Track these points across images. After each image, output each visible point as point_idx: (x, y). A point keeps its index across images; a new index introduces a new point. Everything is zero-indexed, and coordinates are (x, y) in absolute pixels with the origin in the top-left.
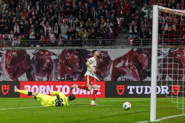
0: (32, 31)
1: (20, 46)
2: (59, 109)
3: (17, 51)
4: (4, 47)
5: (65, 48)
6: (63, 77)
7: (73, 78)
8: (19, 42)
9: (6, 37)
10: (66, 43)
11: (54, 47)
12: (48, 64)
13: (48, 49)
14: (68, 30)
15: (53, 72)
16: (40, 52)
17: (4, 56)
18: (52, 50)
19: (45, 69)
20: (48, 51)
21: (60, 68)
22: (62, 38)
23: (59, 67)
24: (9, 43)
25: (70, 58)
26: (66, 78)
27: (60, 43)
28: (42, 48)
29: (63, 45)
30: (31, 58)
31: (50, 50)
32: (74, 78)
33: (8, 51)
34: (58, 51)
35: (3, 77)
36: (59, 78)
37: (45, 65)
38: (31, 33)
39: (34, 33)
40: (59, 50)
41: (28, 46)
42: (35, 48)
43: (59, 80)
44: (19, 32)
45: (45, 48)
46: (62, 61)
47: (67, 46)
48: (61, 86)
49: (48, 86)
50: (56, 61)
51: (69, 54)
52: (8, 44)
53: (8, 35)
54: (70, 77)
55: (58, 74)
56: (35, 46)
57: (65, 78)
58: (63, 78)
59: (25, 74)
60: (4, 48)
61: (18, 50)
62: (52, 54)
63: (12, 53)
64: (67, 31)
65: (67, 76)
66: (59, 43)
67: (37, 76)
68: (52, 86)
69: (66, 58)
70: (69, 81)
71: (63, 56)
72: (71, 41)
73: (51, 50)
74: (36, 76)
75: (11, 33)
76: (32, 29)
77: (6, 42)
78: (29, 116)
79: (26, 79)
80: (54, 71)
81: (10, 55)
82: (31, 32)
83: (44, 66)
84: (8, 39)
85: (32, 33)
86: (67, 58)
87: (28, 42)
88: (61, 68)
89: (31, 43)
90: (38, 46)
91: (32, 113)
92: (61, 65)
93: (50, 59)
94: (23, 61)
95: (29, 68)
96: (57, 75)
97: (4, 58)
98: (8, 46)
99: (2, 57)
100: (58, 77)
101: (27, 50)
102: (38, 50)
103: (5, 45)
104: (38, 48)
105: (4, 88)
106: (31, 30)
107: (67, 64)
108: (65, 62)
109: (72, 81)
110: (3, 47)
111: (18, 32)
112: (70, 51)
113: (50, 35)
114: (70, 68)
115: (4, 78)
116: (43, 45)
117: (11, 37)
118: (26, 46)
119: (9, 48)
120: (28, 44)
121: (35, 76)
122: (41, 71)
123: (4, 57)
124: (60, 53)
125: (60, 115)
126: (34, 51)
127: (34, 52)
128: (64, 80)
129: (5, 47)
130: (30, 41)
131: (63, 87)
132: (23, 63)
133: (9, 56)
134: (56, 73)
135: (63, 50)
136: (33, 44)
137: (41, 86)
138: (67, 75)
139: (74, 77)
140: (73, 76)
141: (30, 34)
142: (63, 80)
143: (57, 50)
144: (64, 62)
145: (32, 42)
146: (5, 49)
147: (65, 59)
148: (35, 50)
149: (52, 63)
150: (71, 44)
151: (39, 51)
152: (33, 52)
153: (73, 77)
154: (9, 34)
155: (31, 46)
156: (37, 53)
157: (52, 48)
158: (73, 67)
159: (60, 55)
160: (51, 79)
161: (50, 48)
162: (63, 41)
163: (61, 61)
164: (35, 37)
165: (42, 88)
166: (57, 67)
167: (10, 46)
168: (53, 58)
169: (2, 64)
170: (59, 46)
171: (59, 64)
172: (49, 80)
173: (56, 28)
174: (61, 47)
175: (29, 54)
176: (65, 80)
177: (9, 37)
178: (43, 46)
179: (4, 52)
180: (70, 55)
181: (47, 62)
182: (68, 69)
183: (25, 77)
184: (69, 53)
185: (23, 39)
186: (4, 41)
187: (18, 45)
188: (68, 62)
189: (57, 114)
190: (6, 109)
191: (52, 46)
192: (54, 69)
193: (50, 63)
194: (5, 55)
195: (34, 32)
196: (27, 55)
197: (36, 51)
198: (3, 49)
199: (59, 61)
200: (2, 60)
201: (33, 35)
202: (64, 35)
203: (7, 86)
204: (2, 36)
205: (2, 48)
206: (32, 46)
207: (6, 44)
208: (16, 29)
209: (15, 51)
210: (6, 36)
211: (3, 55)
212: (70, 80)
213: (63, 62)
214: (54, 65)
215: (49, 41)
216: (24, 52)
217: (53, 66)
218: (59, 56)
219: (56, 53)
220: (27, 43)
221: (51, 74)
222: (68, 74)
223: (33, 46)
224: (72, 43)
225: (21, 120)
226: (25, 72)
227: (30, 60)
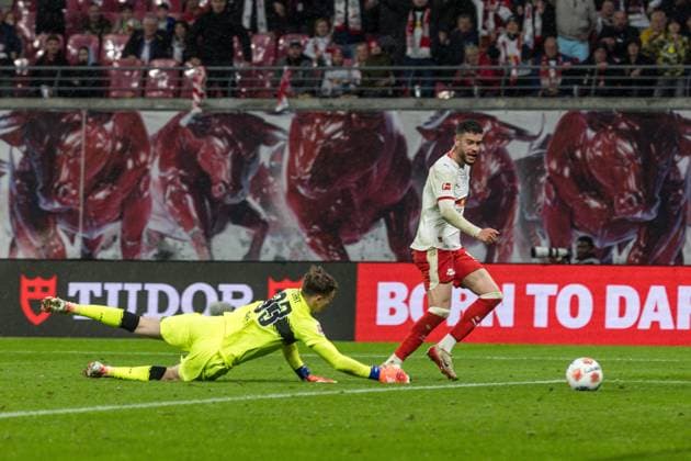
0: (418, 23)
1: (361, 94)
2: (539, 400)
3: (347, 118)
4: (285, 99)
5: (572, 103)
6: (563, 247)
7: (609, 249)
8: (357, 75)
9: (291, 52)
10: (579, 82)
11: (521, 101)
12: (493, 181)
13: (494, 108)
14: (589, 20)
15: (516, 220)
16: (456, 122)
17: (283, 139)
18: (511, 113)
20: (493, 119)
21: (549, 202)
22: (557, 56)
23: (542, 198)
24: (307, 79)
25: (599, 153)
26: (574, 252)
27: (551, 79)
28: (463, 103)
29: (564, 93)
30: (412, 153)
31: (501, 116)
32: (615, 252)
33: (303, 118)
34: (541, 120)
35: (276, 240)
36: (543, 249)
38: (412, 32)
39: (427, 34)
40: (548, 113)
41: (396, 94)
42: (430, 102)
43: (542, 257)
44: (358, 27)
45: (479, 105)
46: (561, 165)
47: (584, 94)
48: (551, 289)
50: (532, 164)
51: (591, 134)
52: (301, 84)
53: (302, 42)
54: (597, 244)
55: (538, 230)
56: (433, 94)
57: (570, 249)
58: (563, 251)
59: (381, 230)
60: (284, 103)
61: (350, 113)
62: (512, 132)
63: (322, 128)
64: (584, 24)
65: (582, 239)
66: (545, 82)
68: (509, 287)
69: (578, 154)
70: (591, 264)
71: (563, 142)
72: (603, 72)
73: (507, 113)
75: (319, 29)
76: (419, 14)
77: (296, 71)
78: (397, 430)
79: (387, 249)
80: (522, 214)
81: (310, 133)
82: (414, 25)
84: (303, 58)
85: (419, 32)
86: (583, 154)
87: (398, 73)
88: (554, 202)
89: (410, 79)
90: (444, 95)
91: (412, 418)
92: (551, 187)
93: (501, 155)
94: (374, 167)
95: (400, 197)
96: (535, 234)
97: (281, 150)
98: (303, 94)
99: (275, 148)
100: (539, 245)
101: (394, 114)
102: (448, 113)
103: (289, 89)
104: (444, 106)
106: (411, 18)
107: (584, 181)
108: (571, 173)
109: (602, 264)
110: (277, 96)
111: (355, 23)
112: (601, 121)
113: (504, 44)
114: (594, 204)
115: (279, 246)
116: (472, 91)
117: (316, 48)
118: (390, 93)
119: (308, 103)
120: (398, 83)
123: (281, 143)
124: (550, 129)
125: (546, 428)
126: (424, 117)
127: (427, 124)
128: (568, 257)
129: (289, 96)
130: (410, 71)
131: (561, 293)
132: (375, 171)
133: (307, 139)
134: (527, 226)
135: (564, 113)
136: (422, 84)
138: (582, 234)
139: (615, 243)
140: (610, 238)
141: (409, 39)
142: (559, 259)
143: (539, 114)
144: (567, 172)
145: (419, 73)
146: (289, 109)
147: (573, 158)
148: (432, 113)
149: (512, 179)
150: (602, 83)
151: (452, 116)
152: (421, 124)
153: (607, 244)
154: (311, 36)
155: (413, 94)
156: (439, 127)
157: (510, 105)
158: (611, 198)
159: (548, 136)
160: (506, 253)
161: (501, 102)
162: (563, 72)
163: (554, 165)
164: (432, 53)
165: (460, 297)
166: (533, 195)
167: (313, 94)
168: (518, 150)
169: (271, 179)
170: (544, 96)
171: (543, 179)
172: (495, 260)
173: (535, 9)
174: (557, 102)
175: (402, 132)
176: (573, 261)
177: (309, 52)
178: (469, 94)
179: (285, 122)
180: (597, 138)
181: (489, 171)
182: (587, 206)
183: (379, 242)
184: (593, 129)
185: (372, 59)
186: (286, 68)
187: (352, 87)
188: (591, 175)
189: (528, 424)
190: (289, 395)
191: (510, 94)
192: (522, 206)
193: (504, 178)
194: (286, 137)
195: (426, 26)
197: (434, 119)
198: (278, 109)
199: (546, 167)
200: (272, 159)
201: (424, 43)
202: (571, 44)
204: (277, 44)
205: (277, 104)
206: (418, 94)
207: (294, 84)
208: (343, 11)
209: (334, 118)
210: (292, 45)
211: (279, 134)
212: (596, 261)
213: (562, 171)
214: (519, 187)
215: (500, 73)
216: (379, 121)
217: (514, 191)
218: (543, 146)
219: (533, 130)
220: (393, 79)
222: (587, 230)
223: (424, 95)
224: (607, 82)
225: (359, 451)
226: (382, 220)
227: (408, 161)
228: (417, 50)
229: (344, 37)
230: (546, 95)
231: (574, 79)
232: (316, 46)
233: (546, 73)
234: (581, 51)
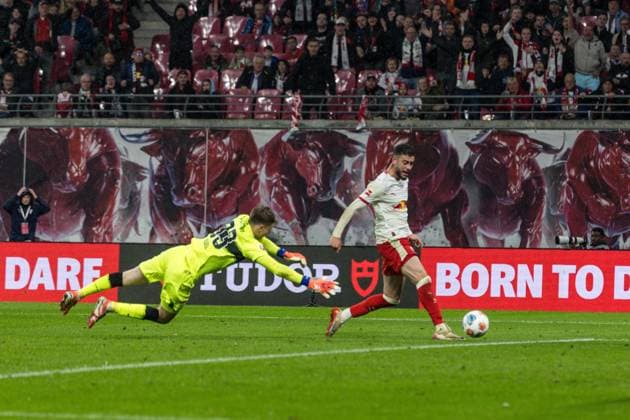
0: (467, 61)
1: (422, 117)
2: (563, 354)
3: (411, 136)
4: (363, 120)
5: (586, 125)
6: (581, 236)
7: (617, 237)
8: (418, 101)
9: (368, 83)
10: (592, 108)
11: (547, 123)
12: (526, 184)
13: (527, 128)
14: (600, 60)
15: (544, 215)
16: (496, 139)
17: (362, 152)
18: (539, 131)
19: (513, 203)
20: (525, 136)
21: (569, 201)
22: (574, 88)
23: (564, 198)
24: (381, 105)
25: (609, 163)
26: (589, 240)
28: (502, 124)
29: (581, 116)
30: (462, 163)
31: (531, 134)
32: (621, 240)
33: (377, 135)
34: (562, 138)
35: (356, 229)
36: (565, 238)
37: (512, 189)
38: (462, 68)
39: (472, 70)
40: (567, 132)
41: (450, 117)
42: (475, 123)
43: (565, 244)
44: (421, 65)
45: (513, 125)
46: (578, 173)
47: (597, 117)
48: (572, 268)
49: (523, 268)
50: (556, 172)
51: (601, 148)
52: (376, 109)
53: (377, 76)
54: (607, 234)
55: (561, 223)
56: (478, 117)
57: (586, 238)
58: (580, 239)
60: (363, 124)
61: (414, 131)
62: (540, 146)
63: (392, 143)
64: (596, 62)
65: (595, 230)
66: (565, 108)
67: (484, 229)
68: (539, 269)
69: (592, 164)
70: (603, 249)
71: (579, 154)
72: (609, 100)
73: (535, 132)
74: (479, 230)
75: (389, 66)
76: (467, 55)
77: (372, 99)
78: (453, 377)
80: (548, 209)
81: (383, 147)
82: (463, 64)
83: (508, 192)
84: (377, 88)
85: (466, 69)
86: (596, 164)
87: (450, 101)
88: (573, 201)
90: (487, 117)
91: (463, 368)
92: (571, 189)
93: (532, 165)
94: (433, 173)
95: (453, 197)
96: (558, 226)
97: (361, 159)
98: (378, 116)
100: (562, 234)
101: (448, 132)
102: (490, 131)
103: (366, 112)
104: (488, 126)
105: (360, 270)
106: (460, 58)
107: (595, 184)
108: (587, 178)
109: (611, 249)
110: (357, 118)
111: (418, 62)
112: (608, 138)
113: (533, 79)
114: (604, 202)
115: (359, 234)
116: (509, 114)
117: (387, 80)
118: (445, 115)
119: (380, 123)
120: (451, 109)
121: (475, 228)
122: (500, 212)
123: (361, 154)
124: (570, 144)
125: (568, 376)
126: (472, 135)
127: (473, 140)
128: (584, 244)
129: (366, 118)
130: (460, 99)
131: (579, 272)
132: (434, 177)
133: (381, 152)
134: (552, 219)
135: (580, 132)
136: (470, 109)
137: (497, 268)
138: (594, 226)
139: (621, 234)
141: (459, 74)
142: (578, 245)
143: (560, 133)
144: (583, 178)
145: (467, 101)
146: (367, 128)
147: (588, 167)
148: (478, 132)
149: (540, 182)
150: (609, 109)
151: (492, 134)
152: (469, 141)
154: (383, 72)
155: (463, 117)
156: (483, 142)
157: (539, 125)
158: (618, 198)
159: (568, 150)
160: (536, 241)
161: (532, 124)
162: (579, 101)
163: (573, 173)
165: (500, 275)
166: (556, 195)
167: (385, 116)
168: (544, 161)
169: (353, 182)
171: (564, 183)
172: (528, 246)
173: (557, 51)
174: (575, 124)
175: (454, 146)
176: (588, 247)
177: (382, 83)
178: (507, 117)
179: (363, 138)
180: (606, 151)
181: (523, 178)
182: (599, 204)
183: (438, 232)
184: (603, 145)
186: (364, 96)
187: (416, 111)
188: (602, 180)
189: (554, 373)
190: (368, 350)
191: (538, 117)
192: (548, 203)
193: (534, 182)
194: (365, 150)
195: (473, 64)
196: (446, 150)
197: (479, 136)
198: (358, 128)
199: (567, 174)
200: (353, 167)
201: (470, 77)
203: (371, 265)
204: (357, 78)
205: (357, 124)
206: (467, 117)
207: (370, 109)
208: (409, 51)
209: (402, 135)
210: (369, 78)
211: (359, 148)
212: (606, 247)
213: (579, 177)
214: (546, 190)
216: (437, 137)
217: (542, 192)
218: (564, 157)
219: (557, 145)
220: (447, 105)
221: (535, 222)
222: (599, 223)
223: (471, 117)
224: (613, 108)
225: (423, 394)
226: (440, 215)
228: (465, 82)
229: (409, 72)
230: (566, 118)
231: (588, 106)
232: (388, 80)
233: (567, 101)
234: (593, 84)
